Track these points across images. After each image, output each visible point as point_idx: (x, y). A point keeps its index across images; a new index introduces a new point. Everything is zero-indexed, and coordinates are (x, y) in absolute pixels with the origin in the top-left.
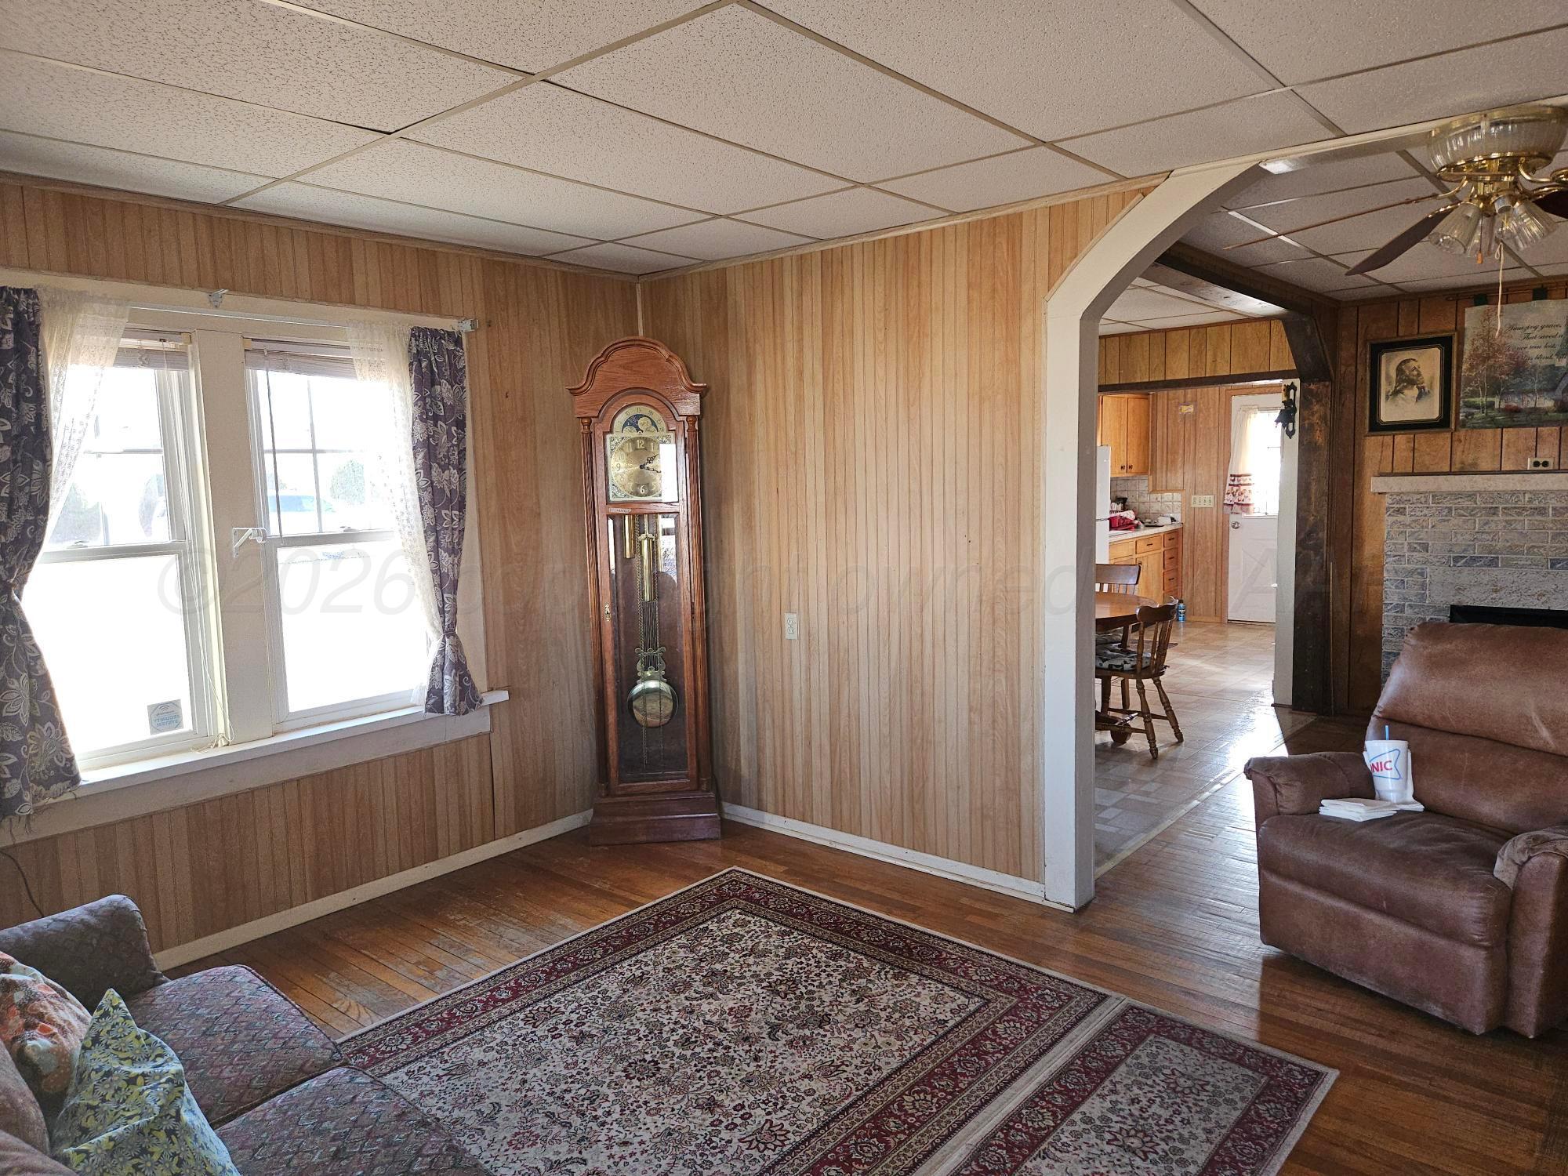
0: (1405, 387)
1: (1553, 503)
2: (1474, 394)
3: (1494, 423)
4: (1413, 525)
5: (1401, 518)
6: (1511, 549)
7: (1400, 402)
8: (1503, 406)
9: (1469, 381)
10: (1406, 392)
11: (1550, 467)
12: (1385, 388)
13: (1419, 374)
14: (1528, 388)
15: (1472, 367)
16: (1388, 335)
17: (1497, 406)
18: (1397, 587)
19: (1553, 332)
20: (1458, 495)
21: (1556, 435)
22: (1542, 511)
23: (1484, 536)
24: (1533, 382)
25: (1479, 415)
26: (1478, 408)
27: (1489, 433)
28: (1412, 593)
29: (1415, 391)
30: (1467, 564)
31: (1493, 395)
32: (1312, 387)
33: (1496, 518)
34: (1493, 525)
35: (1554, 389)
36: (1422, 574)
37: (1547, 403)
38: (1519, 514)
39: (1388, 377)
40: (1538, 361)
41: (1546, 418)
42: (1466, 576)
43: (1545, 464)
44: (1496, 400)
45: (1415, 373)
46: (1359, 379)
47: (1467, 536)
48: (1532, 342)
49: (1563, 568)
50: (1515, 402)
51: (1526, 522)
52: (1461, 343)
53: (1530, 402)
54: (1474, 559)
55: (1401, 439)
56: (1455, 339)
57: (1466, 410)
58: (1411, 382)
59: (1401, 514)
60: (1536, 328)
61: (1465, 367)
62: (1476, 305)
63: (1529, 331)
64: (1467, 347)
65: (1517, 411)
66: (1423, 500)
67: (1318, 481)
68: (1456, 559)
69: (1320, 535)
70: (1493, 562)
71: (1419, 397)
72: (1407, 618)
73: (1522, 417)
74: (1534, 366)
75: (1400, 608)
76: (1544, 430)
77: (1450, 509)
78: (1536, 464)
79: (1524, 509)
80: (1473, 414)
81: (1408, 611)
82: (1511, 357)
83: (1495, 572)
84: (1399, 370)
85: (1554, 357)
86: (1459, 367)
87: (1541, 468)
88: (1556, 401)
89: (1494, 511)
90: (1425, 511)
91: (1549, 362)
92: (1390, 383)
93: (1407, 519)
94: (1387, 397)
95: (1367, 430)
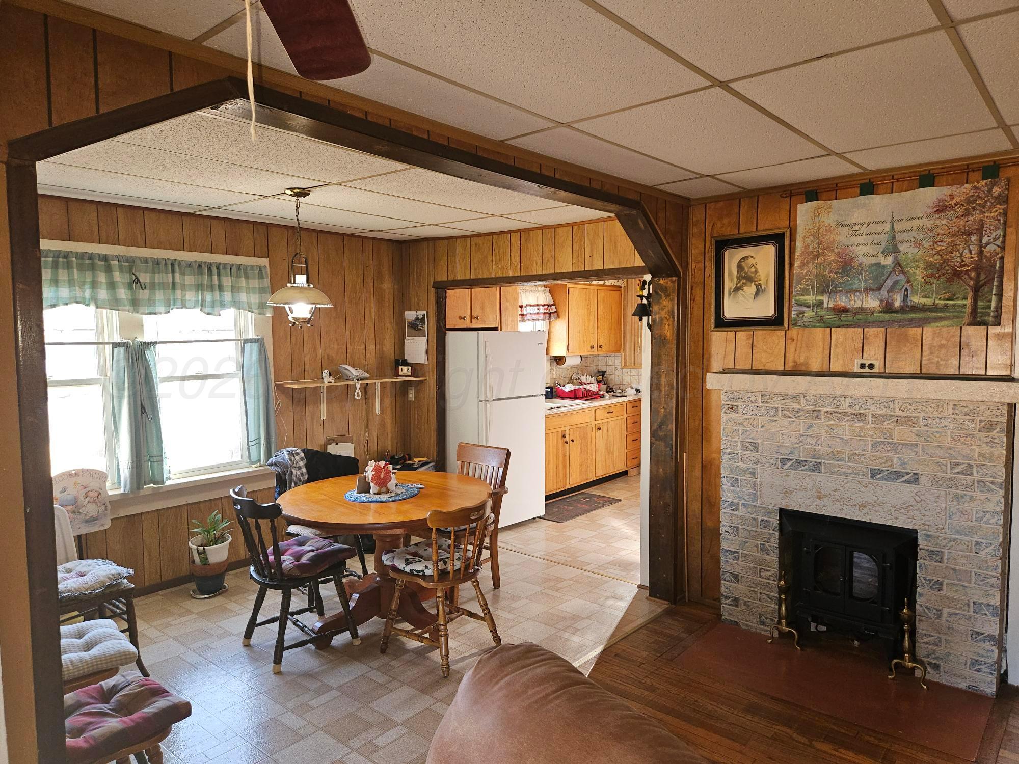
0: (744, 284)
1: (873, 409)
2: (805, 292)
3: (822, 322)
4: (745, 423)
5: (734, 415)
6: (834, 455)
7: (741, 298)
8: (831, 305)
9: (801, 278)
10: (745, 288)
11: (876, 370)
12: (728, 285)
13: (756, 272)
14: (855, 287)
15: (801, 267)
16: (727, 230)
17: (825, 305)
18: (732, 485)
19: (879, 228)
20: (785, 396)
21: (882, 336)
22: (860, 417)
23: (809, 439)
24: (860, 281)
25: (809, 313)
26: (808, 307)
27: (819, 333)
28: (745, 491)
29: (753, 289)
30: (792, 467)
31: (823, 292)
32: (662, 282)
33: (817, 422)
34: (815, 429)
35: (879, 289)
36: (753, 474)
37: (872, 303)
38: (840, 419)
39: (730, 274)
40: (864, 259)
41: (871, 318)
42: (793, 479)
43: (871, 366)
44: (825, 298)
45: (753, 270)
46: (707, 275)
47: (793, 438)
48: (859, 240)
49: (882, 478)
50: (843, 301)
51: (846, 428)
52: (793, 240)
53: (856, 302)
54: (799, 463)
55: (742, 335)
56: (787, 235)
57: (798, 308)
58: (750, 279)
59: (734, 411)
60: (862, 224)
61: (797, 264)
62: (807, 202)
63: (856, 228)
64: (799, 244)
65: (845, 310)
66: (753, 399)
67: (667, 375)
68: (784, 461)
69: (670, 427)
70: (816, 467)
71: (757, 294)
72: (741, 517)
73: (845, 317)
74: (860, 264)
75: (734, 506)
76: (870, 331)
77: (777, 409)
78: (863, 366)
79: (845, 414)
80: (804, 312)
81: (742, 511)
82: (839, 255)
83: (819, 478)
84: (740, 267)
85: (880, 255)
86: (791, 265)
87: (867, 370)
88: (881, 301)
89: (816, 414)
90: (756, 411)
91: (873, 260)
92: (731, 280)
93: (739, 417)
94: (730, 294)
95: (713, 326)
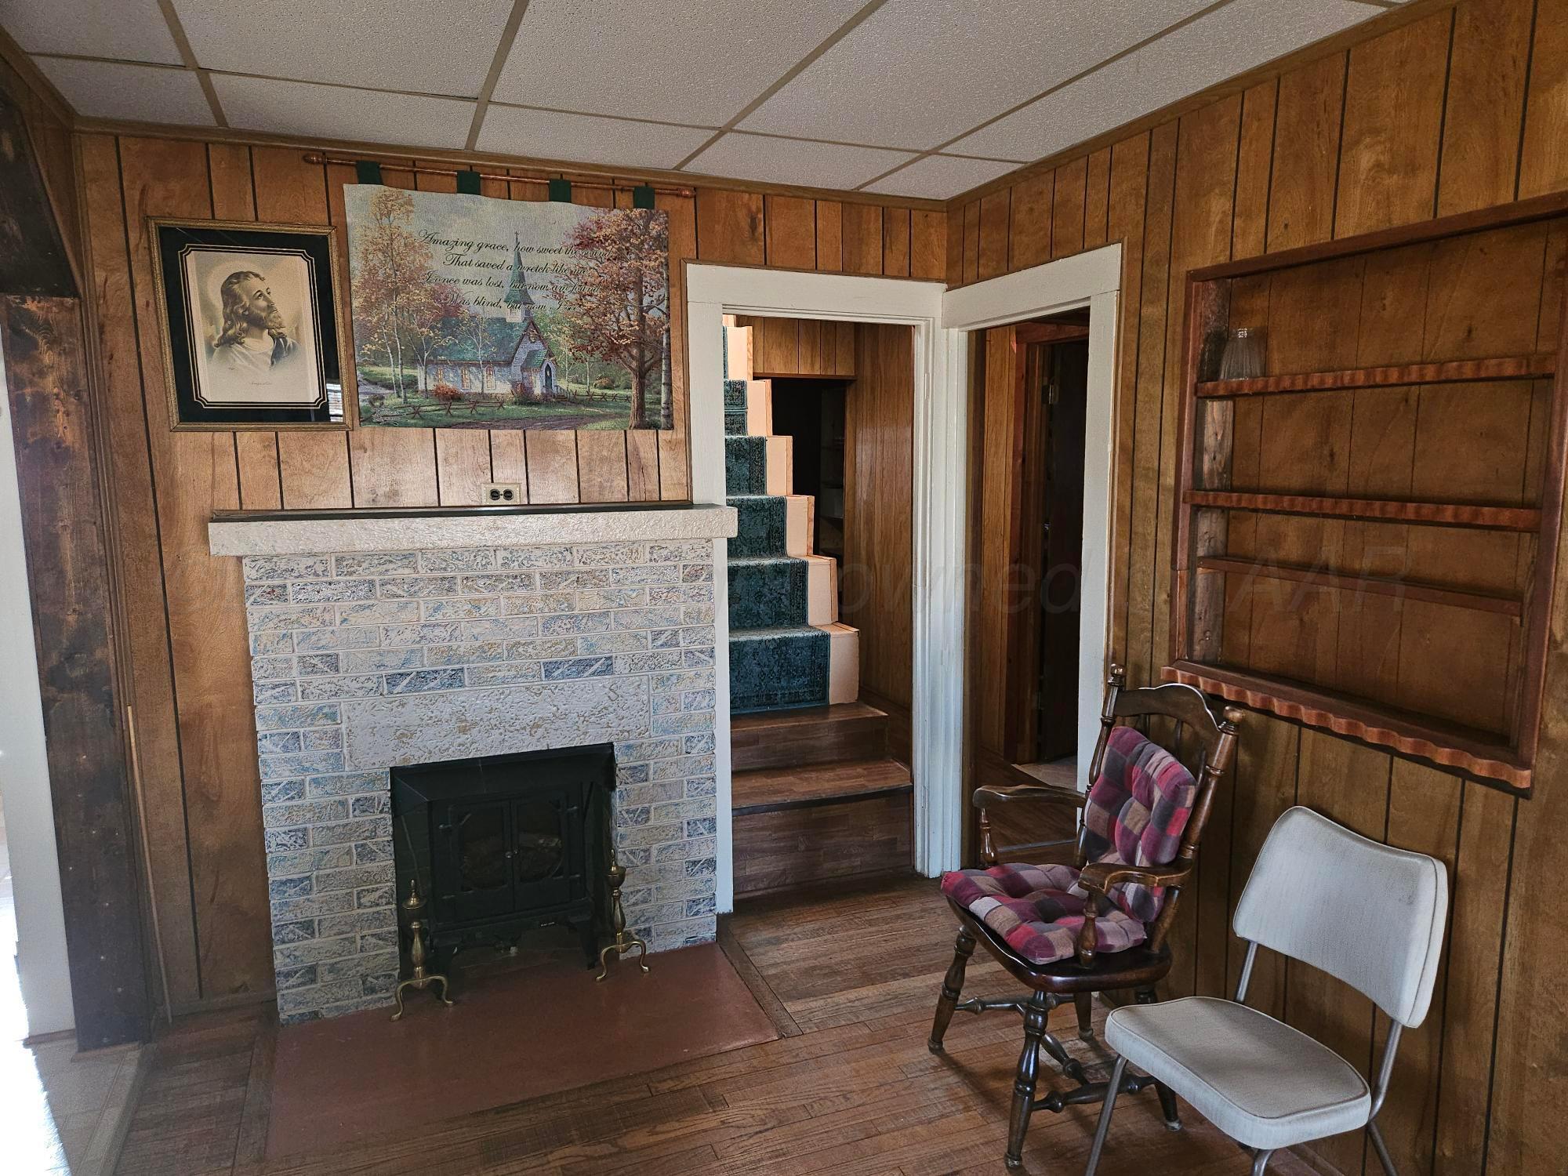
0: (246, 331)
1: (541, 565)
2: (379, 358)
3: (418, 418)
4: (305, 620)
5: (276, 607)
6: (484, 652)
7: (240, 362)
8: (431, 387)
9: (368, 332)
10: (248, 341)
11: (519, 499)
12: (202, 331)
13: (270, 308)
14: (468, 356)
15: (369, 306)
16: (188, 214)
17: (421, 386)
18: (286, 749)
19: (497, 257)
20: (386, 558)
21: (519, 442)
22: (525, 580)
23: (437, 631)
24: (475, 347)
25: (392, 400)
26: (389, 387)
27: (415, 437)
28: (315, 754)
29: (267, 344)
30: (412, 687)
31: (413, 362)
32: (31, 305)
33: (451, 597)
34: (449, 611)
35: (508, 363)
36: (332, 717)
37: (499, 386)
38: (493, 588)
39: (206, 306)
40: (478, 309)
41: (501, 413)
42: (413, 709)
43: (508, 494)
44: (419, 373)
45: (262, 303)
46: (140, 301)
47: (408, 634)
48: (466, 272)
49: (563, 676)
50: (450, 381)
51: (501, 603)
52: (345, 255)
53: (474, 383)
54: (422, 677)
55: (251, 439)
56: (333, 243)
57: (371, 388)
58: (257, 323)
59: (279, 597)
60: (469, 246)
61: (356, 303)
62: (360, 182)
63: (459, 250)
64: (356, 264)
65: (455, 397)
66: (319, 568)
67: (78, 531)
68: (393, 680)
69: (98, 654)
70: (455, 678)
71: (277, 355)
72: (312, 808)
73: (458, 409)
74: (473, 317)
75: (295, 789)
76: (501, 436)
77: (372, 583)
78: (495, 495)
79: (499, 578)
80: (382, 398)
81: (312, 795)
82: (434, 295)
83: (462, 697)
84: (228, 292)
85: (503, 304)
86: (347, 304)
87: (502, 500)
88: (514, 384)
89: (448, 585)
90: (327, 592)
91: (493, 313)
92: (211, 320)
93: (293, 607)
94: (210, 351)
95: (175, 417)
